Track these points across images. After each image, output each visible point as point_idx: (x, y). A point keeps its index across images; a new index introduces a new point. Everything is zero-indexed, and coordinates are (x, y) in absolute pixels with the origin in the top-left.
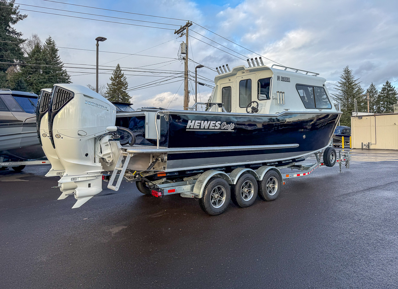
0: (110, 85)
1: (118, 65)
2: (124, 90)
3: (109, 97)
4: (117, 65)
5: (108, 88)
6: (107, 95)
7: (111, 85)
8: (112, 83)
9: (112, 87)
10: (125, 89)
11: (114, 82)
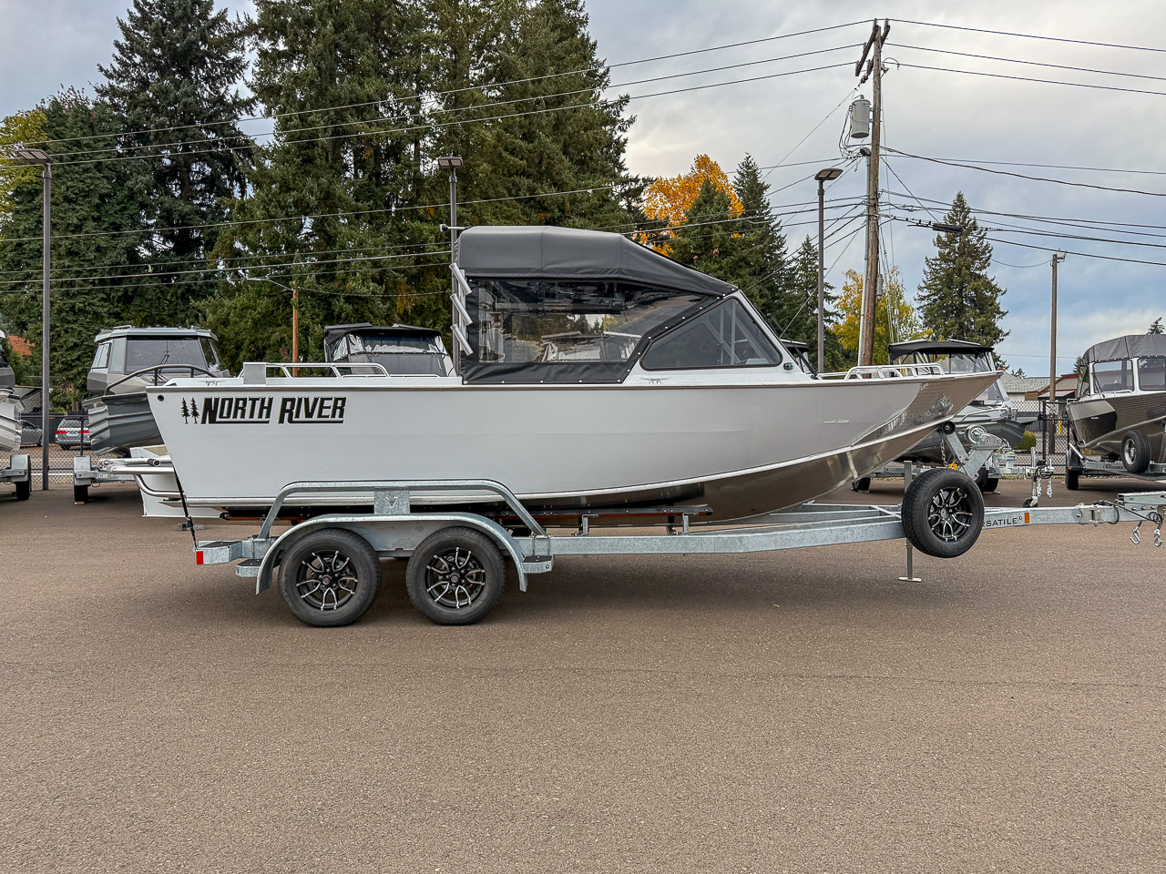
0: (934, 262)
1: (960, 196)
2: (978, 272)
3: (933, 298)
4: (955, 198)
5: (928, 270)
6: (925, 293)
7: (938, 260)
8: (940, 254)
9: (940, 265)
10: (980, 269)
11: (947, 250)
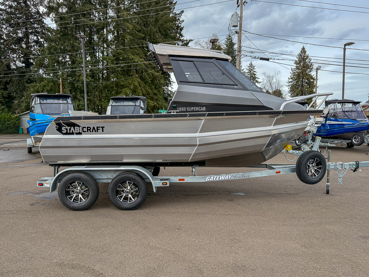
0: (294, 70)
2: (308, 73)
4: (302, 48)
5: (292, 72)
8: (296, 67)
